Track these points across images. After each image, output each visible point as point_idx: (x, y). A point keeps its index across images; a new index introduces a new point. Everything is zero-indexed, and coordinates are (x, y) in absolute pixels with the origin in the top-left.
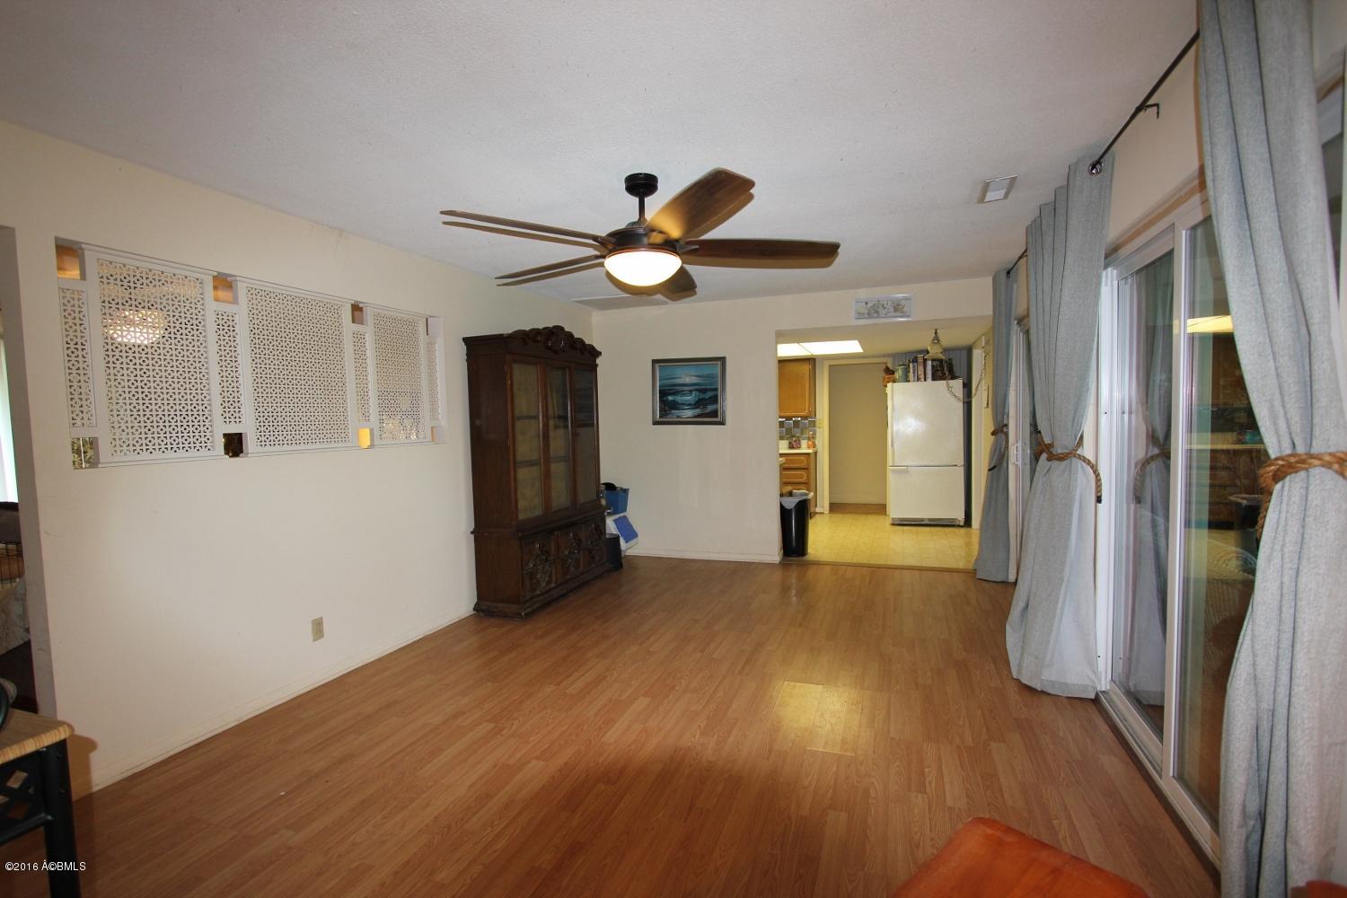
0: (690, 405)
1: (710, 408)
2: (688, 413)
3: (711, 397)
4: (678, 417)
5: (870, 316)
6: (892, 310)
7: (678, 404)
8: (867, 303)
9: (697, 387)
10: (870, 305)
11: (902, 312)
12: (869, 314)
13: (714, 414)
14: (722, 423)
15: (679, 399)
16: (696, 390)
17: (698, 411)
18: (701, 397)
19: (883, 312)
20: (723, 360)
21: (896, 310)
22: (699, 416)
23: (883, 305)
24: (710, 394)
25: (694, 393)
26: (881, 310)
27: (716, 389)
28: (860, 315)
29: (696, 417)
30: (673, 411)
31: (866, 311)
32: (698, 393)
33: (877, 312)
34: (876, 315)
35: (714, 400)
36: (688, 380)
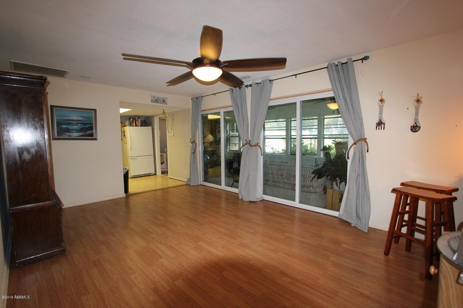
0: (76, 130)
1: (89, 132)
2: (76, 134)
3: (89, 127)
4: (69, 136)
5: (155, 102)
6: (162, 101)
7: (70, 129)
8: (154, 97)
9: (81, 122)
10: (155, 98)
11: (165, 103)
12: (155, 101)
13: (92, 135)
14: (96, 139)
15: (70, 127)
16: (80, 123)
17: (82, 133)
18: (83, 127)
19: (159, 101)
20: (95, 110)
21: (163, 101)
22: (82, 136)
23: (159, 99)
24: (89, 126)
25: (79, 125)
26: (159, 100)
27: (92, 124)
28: (152, 101)
29: (80, 136)
30: (66, 133)
31: (154, 100)
32: (81, 125)
33: (157, 101)
34: (157, 102)
35: (91, 128)
36: (75, 118)
